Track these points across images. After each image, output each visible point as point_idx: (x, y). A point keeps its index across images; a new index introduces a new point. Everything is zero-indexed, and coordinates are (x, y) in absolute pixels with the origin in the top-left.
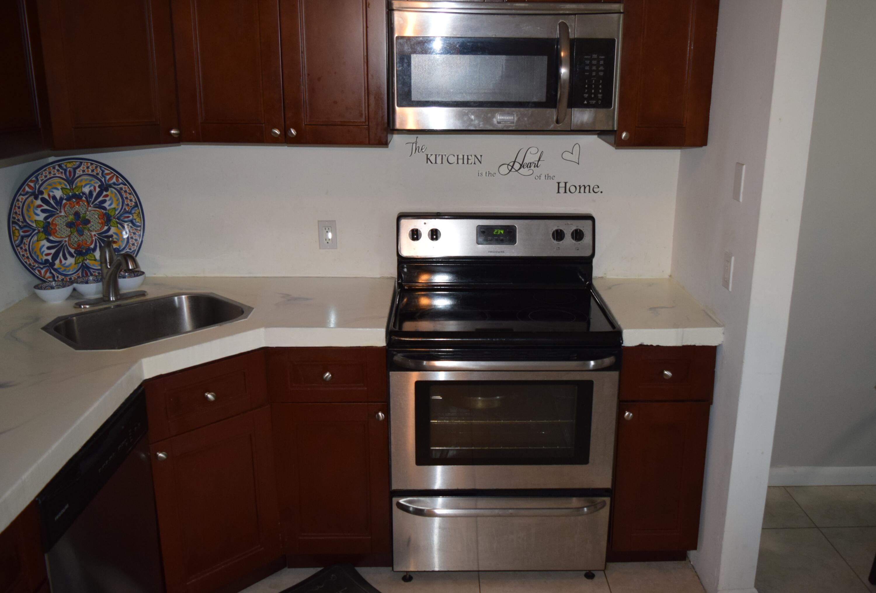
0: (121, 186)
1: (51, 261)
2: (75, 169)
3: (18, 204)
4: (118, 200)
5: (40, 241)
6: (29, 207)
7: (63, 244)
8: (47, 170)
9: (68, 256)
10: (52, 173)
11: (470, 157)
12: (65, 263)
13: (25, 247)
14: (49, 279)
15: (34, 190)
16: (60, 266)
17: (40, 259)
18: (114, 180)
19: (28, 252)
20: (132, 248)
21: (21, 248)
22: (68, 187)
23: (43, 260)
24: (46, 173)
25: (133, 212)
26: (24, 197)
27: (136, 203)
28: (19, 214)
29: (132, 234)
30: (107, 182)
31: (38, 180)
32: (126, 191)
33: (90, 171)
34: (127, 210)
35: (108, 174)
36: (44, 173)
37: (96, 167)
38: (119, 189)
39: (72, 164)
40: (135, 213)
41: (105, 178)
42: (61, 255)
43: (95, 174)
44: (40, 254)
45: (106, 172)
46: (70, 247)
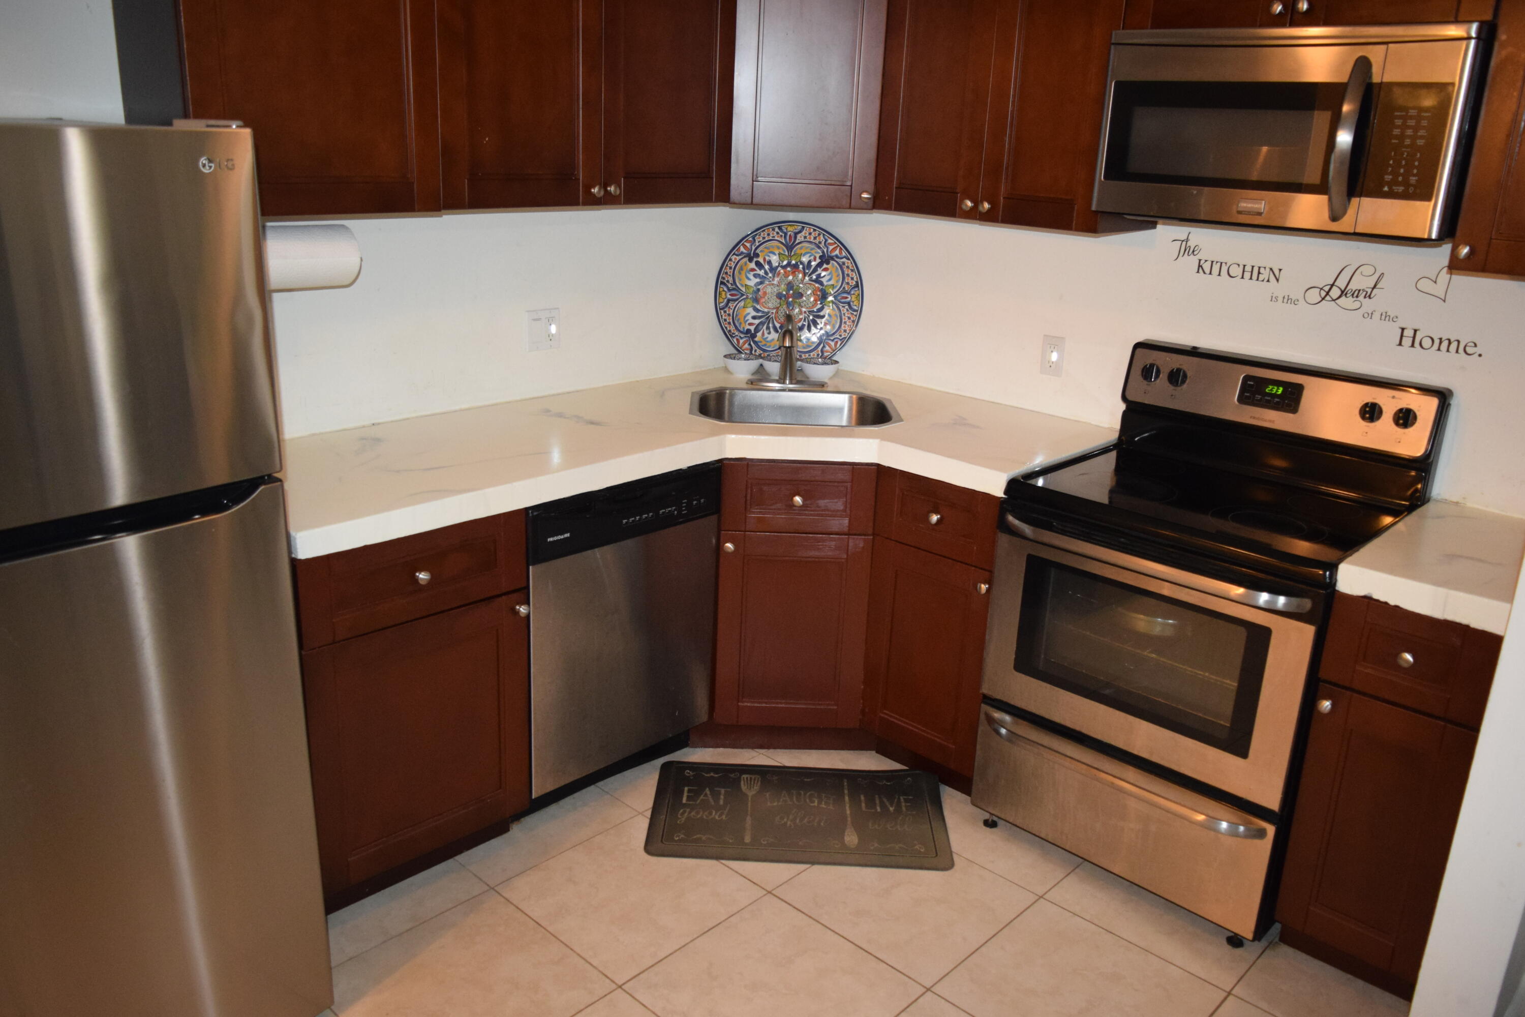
0: (844, 260)
1: (753, 332)
2: (796, 234)
3: (730, 264)
4: (838, 276)
5: (747, 307)
6: (741, 269)
7: (770, 316)
8: (766, 231)
9: (772, 330)
10: (771, 235)
11: (1262, 270)
12: (767, 338)
13: (729, 311)
14: (746, 351)
15: (749, 251)
16: (762, 340)
17: (742, 328)
18: (837, 252)
19: (731, 318)
20: (843, 335)
21: (725, 312)
22: (787, 253)
23: (745, 329)
24: (764, 234)
25: (852, 293)
26: (738, 258)
27: (857, 282)
28: (730, 275)
29: (847, 318)
30: (829, 253)
31: (755, 240)
32: (848, 267)
33: (812, 238)
34: (847, 289)
35: (831, 244)
36: (762, 234)
37: (819, 235)
38: (841, 264)
39: (793, 227)
40: (853, 294)
41: (828, 248)
42: (765, 327)
43: (817, 243)
44: (743, 322)
45: (830, 241)
46: (776, 320)
